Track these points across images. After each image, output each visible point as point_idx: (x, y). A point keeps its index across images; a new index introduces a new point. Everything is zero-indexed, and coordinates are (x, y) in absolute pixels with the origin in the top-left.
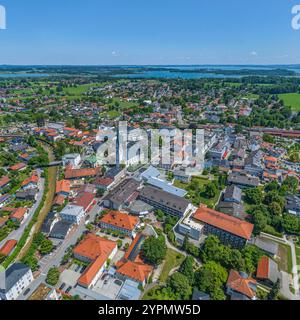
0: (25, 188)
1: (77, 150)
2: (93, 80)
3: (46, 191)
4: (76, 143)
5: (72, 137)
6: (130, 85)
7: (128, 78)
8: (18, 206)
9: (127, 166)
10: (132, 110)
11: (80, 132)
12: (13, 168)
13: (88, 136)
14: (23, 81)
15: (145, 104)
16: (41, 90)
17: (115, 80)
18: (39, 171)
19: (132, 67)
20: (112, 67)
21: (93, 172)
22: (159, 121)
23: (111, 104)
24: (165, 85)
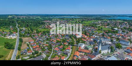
0: (66, 51)
1: (84, 42)
2: (94, 19)
3: (72, 53)
4: (84, 40)
5: (83, 38)
6: (108, 22)
7: (108, 19)
8: (63, 56)
9: (102, 53)
10: (108, 31)
11: (86, 36)
12: (65, 44)
13: (89, 38)
14: (72, 19)
15: (114, 29)
16: (77, 22)
17: (102, 19)
18: (71, 47)
19: (111, 15)
20: (102, 15)
21: (88, 52)
22: (120, 37)
23: (99, 28)
24: (126, 22)
